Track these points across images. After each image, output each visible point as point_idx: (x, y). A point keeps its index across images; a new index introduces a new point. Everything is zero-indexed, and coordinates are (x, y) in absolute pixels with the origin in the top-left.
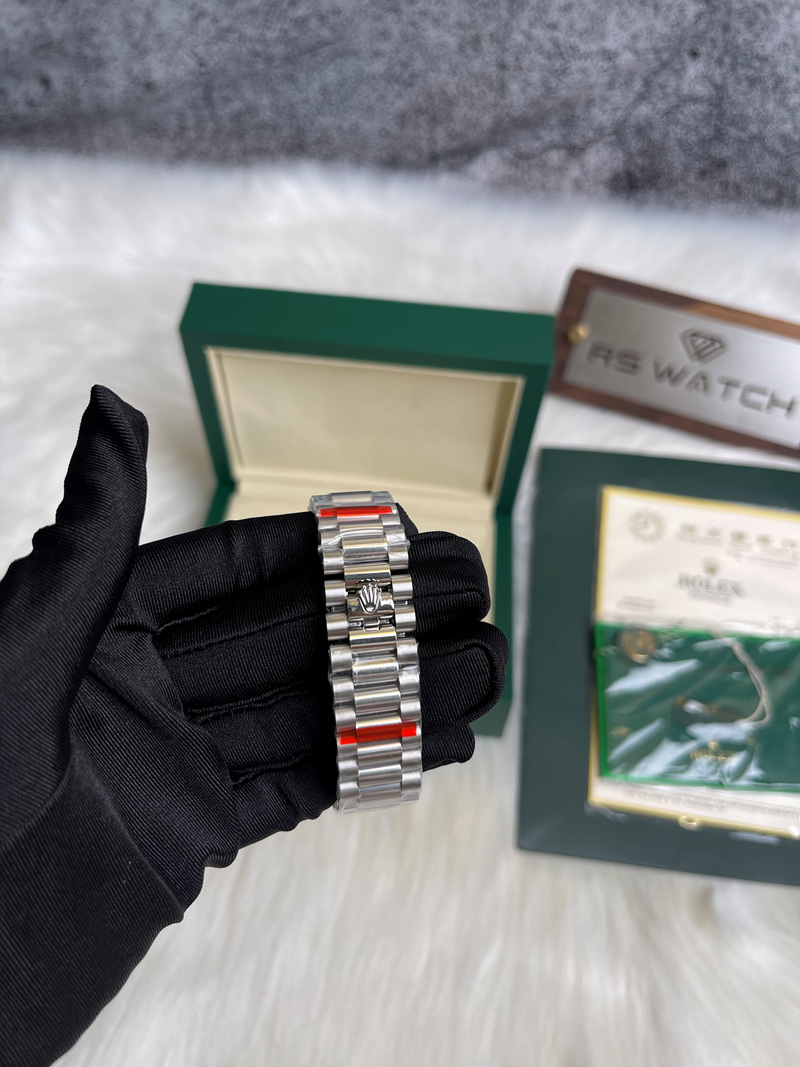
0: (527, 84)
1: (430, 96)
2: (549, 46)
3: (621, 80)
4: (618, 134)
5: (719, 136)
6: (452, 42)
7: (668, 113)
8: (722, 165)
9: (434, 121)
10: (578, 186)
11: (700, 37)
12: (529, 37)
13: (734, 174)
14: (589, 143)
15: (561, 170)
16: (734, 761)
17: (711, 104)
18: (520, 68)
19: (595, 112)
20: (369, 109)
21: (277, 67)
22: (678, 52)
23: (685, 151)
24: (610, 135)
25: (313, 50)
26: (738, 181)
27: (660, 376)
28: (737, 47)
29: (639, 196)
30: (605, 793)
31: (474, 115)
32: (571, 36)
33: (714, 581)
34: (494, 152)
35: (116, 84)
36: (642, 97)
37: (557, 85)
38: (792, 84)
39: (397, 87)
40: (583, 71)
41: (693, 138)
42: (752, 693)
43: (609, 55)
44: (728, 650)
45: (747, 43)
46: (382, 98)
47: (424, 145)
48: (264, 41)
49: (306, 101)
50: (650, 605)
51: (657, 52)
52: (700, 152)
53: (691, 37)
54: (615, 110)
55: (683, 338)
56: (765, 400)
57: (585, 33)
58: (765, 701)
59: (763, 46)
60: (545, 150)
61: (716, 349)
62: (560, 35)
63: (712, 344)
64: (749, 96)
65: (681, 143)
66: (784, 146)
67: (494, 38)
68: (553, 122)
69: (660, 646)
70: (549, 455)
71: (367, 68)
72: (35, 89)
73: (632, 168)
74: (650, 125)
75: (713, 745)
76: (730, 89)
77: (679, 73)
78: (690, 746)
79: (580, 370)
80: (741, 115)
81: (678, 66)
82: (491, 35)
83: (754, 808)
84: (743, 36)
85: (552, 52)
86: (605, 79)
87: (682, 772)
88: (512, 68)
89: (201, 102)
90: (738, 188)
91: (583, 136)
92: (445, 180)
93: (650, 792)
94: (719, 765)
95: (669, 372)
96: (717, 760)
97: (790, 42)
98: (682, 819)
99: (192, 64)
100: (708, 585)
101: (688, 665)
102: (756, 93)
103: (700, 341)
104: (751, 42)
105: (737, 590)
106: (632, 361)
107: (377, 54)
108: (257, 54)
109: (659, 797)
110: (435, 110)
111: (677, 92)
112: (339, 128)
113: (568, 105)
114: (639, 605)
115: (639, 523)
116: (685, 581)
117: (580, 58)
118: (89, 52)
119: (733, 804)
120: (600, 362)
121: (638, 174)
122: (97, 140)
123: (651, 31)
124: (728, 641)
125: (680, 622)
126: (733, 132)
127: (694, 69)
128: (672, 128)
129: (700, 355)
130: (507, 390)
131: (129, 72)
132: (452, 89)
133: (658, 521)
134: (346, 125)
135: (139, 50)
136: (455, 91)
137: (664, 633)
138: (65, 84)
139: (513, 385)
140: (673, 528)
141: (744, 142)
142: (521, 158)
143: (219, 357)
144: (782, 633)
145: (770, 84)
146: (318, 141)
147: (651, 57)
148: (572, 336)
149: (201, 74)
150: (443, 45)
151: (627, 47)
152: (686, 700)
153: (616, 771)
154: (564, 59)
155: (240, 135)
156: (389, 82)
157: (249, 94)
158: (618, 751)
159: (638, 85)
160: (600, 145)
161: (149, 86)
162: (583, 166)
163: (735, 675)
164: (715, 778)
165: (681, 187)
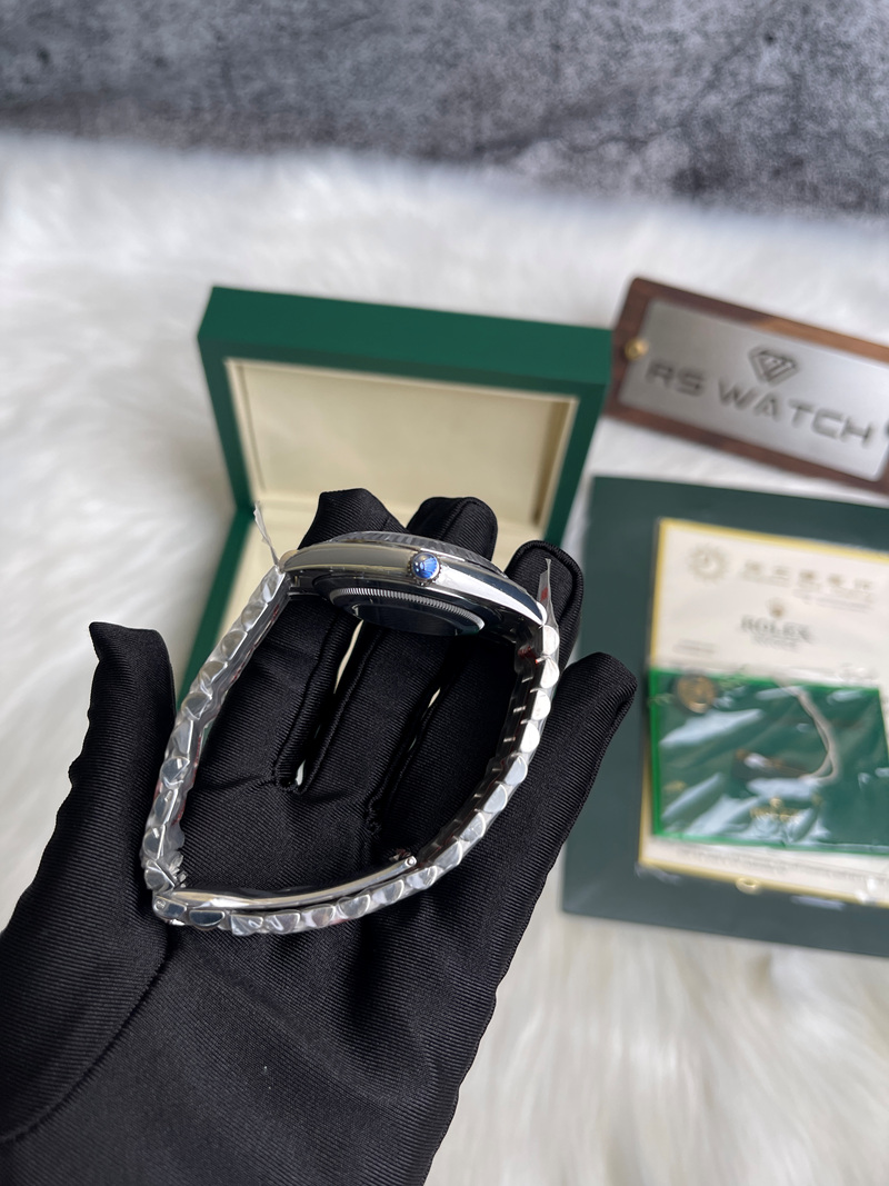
0: (583, 68)
1: (475, 79)
2: (609, 26)
3: (688, 65)
4: (684, 125)
5: (795, 130)
6: (501, 18)
8: (798, 163)
9: (479, 107)
10: (638, 184)
11: (777, 20)
12: (587, 15)
13: (811, 174)
14: (652, 135)
15: (620, 166)
16: (798, 820)
17: (787, 96)
18: (577, 49)
19: (659, 101)
20: (407, 92)
21: (304, 42)
22: (753, 36)
23: (757, 147)
24: (674, 127)
25: (345, 25)
26: (815, 181)
27: (725, 398)
28: (817, 32)
29: (706, 196)
30: (658, 853)
31: (525, 102)
32: (634, 15)
33: (780, 624)
34: (546, 143)
35: (124, 59)
36: (711, 86)
37: (617, 70)
38: (877, 75)
39: (438, 68)
40: (647, 54)
41: (766, 132)
42: (819, 747)
43: (675, 38)
44: (794, 699)
45: (828, 27)
46: (421, 79)
47: (468, 134)
48: (290, 14)
49: (336, 82)
50: (709, 650)
51: (729, 35)
52: (774, 149)
53: (768, 20)
54: (681, 98)
55: (752, 357)
56: (839, 426)
57: (649, 13)
58: (832, 756)
59: (845, 32)
60: (602, 143)
61: (787, 369)
62: (622, 15)
63: (783, 364)
64: (830, 87)
65: (754, 138)
66: (867, 144)
67: (547, 15)
68: (613, 110)
69: (720, 694)
70: (603, 484)
71: (406, 46)
72: (32, 64)
73: (699, 165)
74: (720, 117)
75: (775, 802)
76: (810, 77)
77: (752, 59)
78: (750, 803)
79: (639, 390)
80: (821, 108)
81: (752, 52)
82: (545, 11)
83: (818, 870)
84: (825, 20)
85: (612, 32)
86: (670, 64)
87: (741, 831)
88: (567, 50)
89: (219, 81)
90: (815, 189)
91: (645, 127)
92: (491, 174)
93: (706, 852)
94: (781, 823)
95: (736, 394)
96: (778, 818)
97: (876, 27)
98: (741, 882)
99: (209, 38)
100: (773, 629)
101: (749, 716)
102: (838, 83)
103: (770, 361)
104: (833, 27)
105: (805, 634)
106: (695, 381)
107: (417, 31)
108: (281, 28)
109: (716, 857)
110: (481, 96)
111: (750, 80)
112: (373, 113)
113: (629, 92)
114: (698, 649)
115: (699, 559)
116: (749, 624)
117: (643, 40)
118: (94, 23)
119: (796, 865)
120: (659, 381)
121: (705, 172)
122: (101, 122)
123: (722, 11)
124: (794, 690)
125: (742, 669)
126: (811, 126)
127: (769, 55)
128: (744, 121)
129: (770, 375)
130: (559, 410)
131: (138, 45)
132: (500, 71)
133: (719, 557)
134: (381, 110)
135: (150, 21)
136: (503, 74)
137: (725, 681)
138: (66, 58)
139: (565, 406)
140: (736, 566)
141: (823, 138)
142: (576, 150)
143: (241, 370)
144: (852, 682)
145: (853, 74)
146: (349, 128)
147: (722, 40)
148: (630, 353)
149: (219, 49)
150: (490, 22)
151: (696, 30)
152: (747, 754)
153: (671, 829)
154: (625, 41)
155: (262, 119)
156: (429, 62)
157: (272, 73)
158: (672, 809)
159: (707, 72)
160: (664, 137)
161: (160, 62)
162: (644, 161)
163: (801, 727)
164: (776, 838)
165: (752, 187)
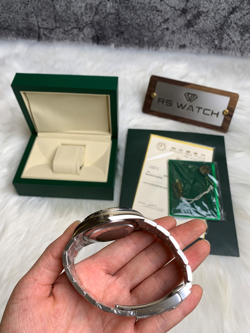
4: (92, 24)
5: (120, 24)
7: (104, 18)
8: (122, 33)
10: (83, 39)
13: (126, 36)
14: (84, 27)
15: (78, 35)
17: (116, 15)
19: (84, 18)
23: (111, 29)
24: (89, 24)
26: (128, 37)
36: (96, 13)
38: (137, 8)
41: (113, 25)
52: (116, 29)
60: (72, 29)
64: (126, 12)
65: (109, 26)
73: (98, 34)
74: (100, 21)
77: (105, 5)
81: (105, 3)
90: (128, 40)
102: (128, 10)
111: (106, 11)
121: (100, 36)
126: (123, 23)
127: (109, 4)
128: (107, 22)
141: (127, 26)
142: (66, 31)
145: (131, 8)
159: (94, 9)
160: (87, 27)
162: (83, 34)
